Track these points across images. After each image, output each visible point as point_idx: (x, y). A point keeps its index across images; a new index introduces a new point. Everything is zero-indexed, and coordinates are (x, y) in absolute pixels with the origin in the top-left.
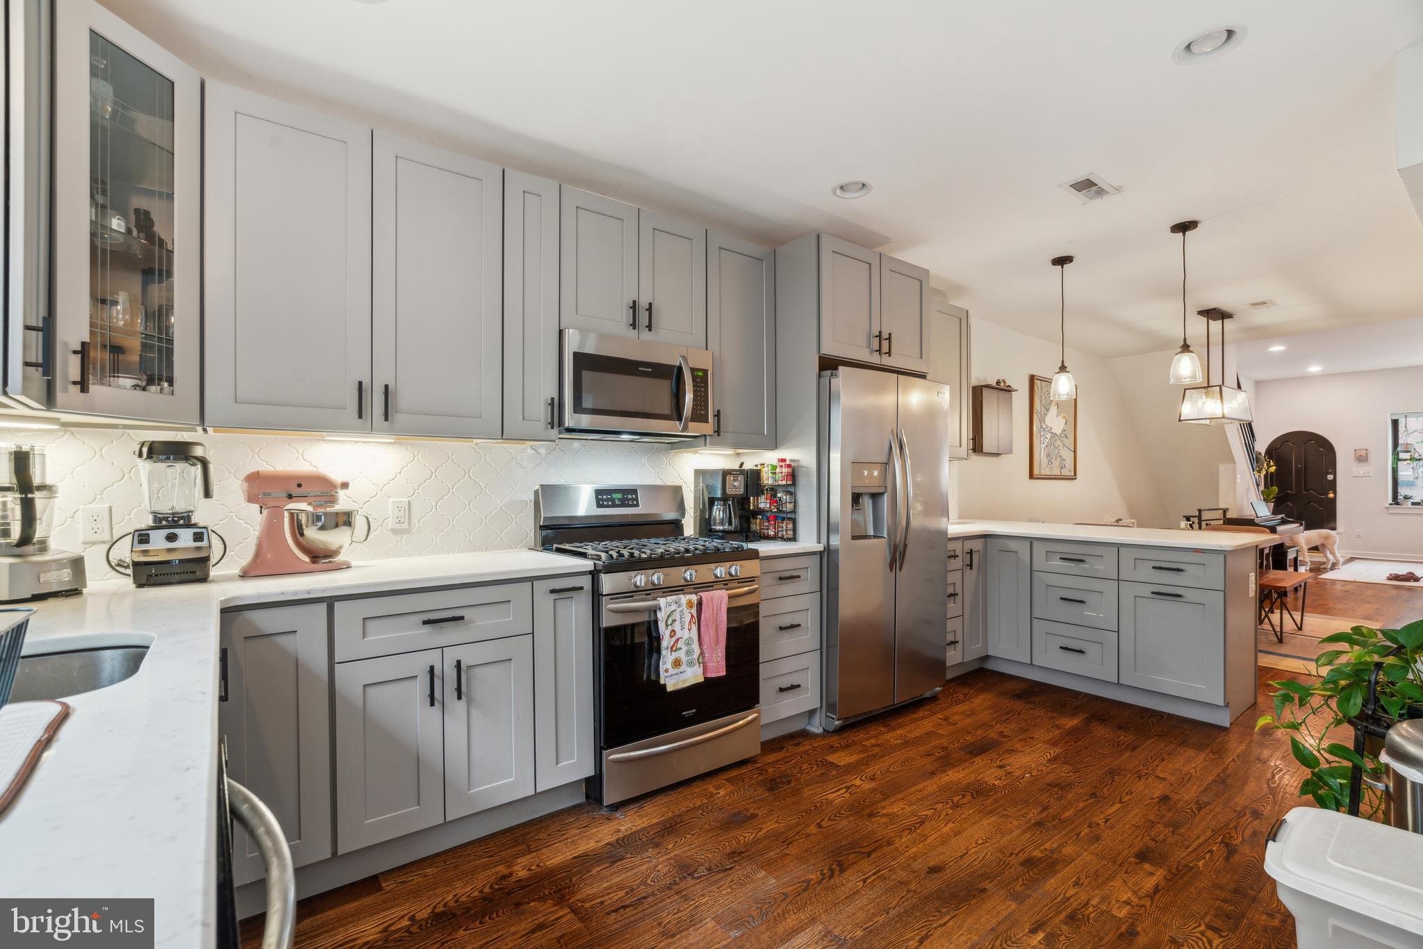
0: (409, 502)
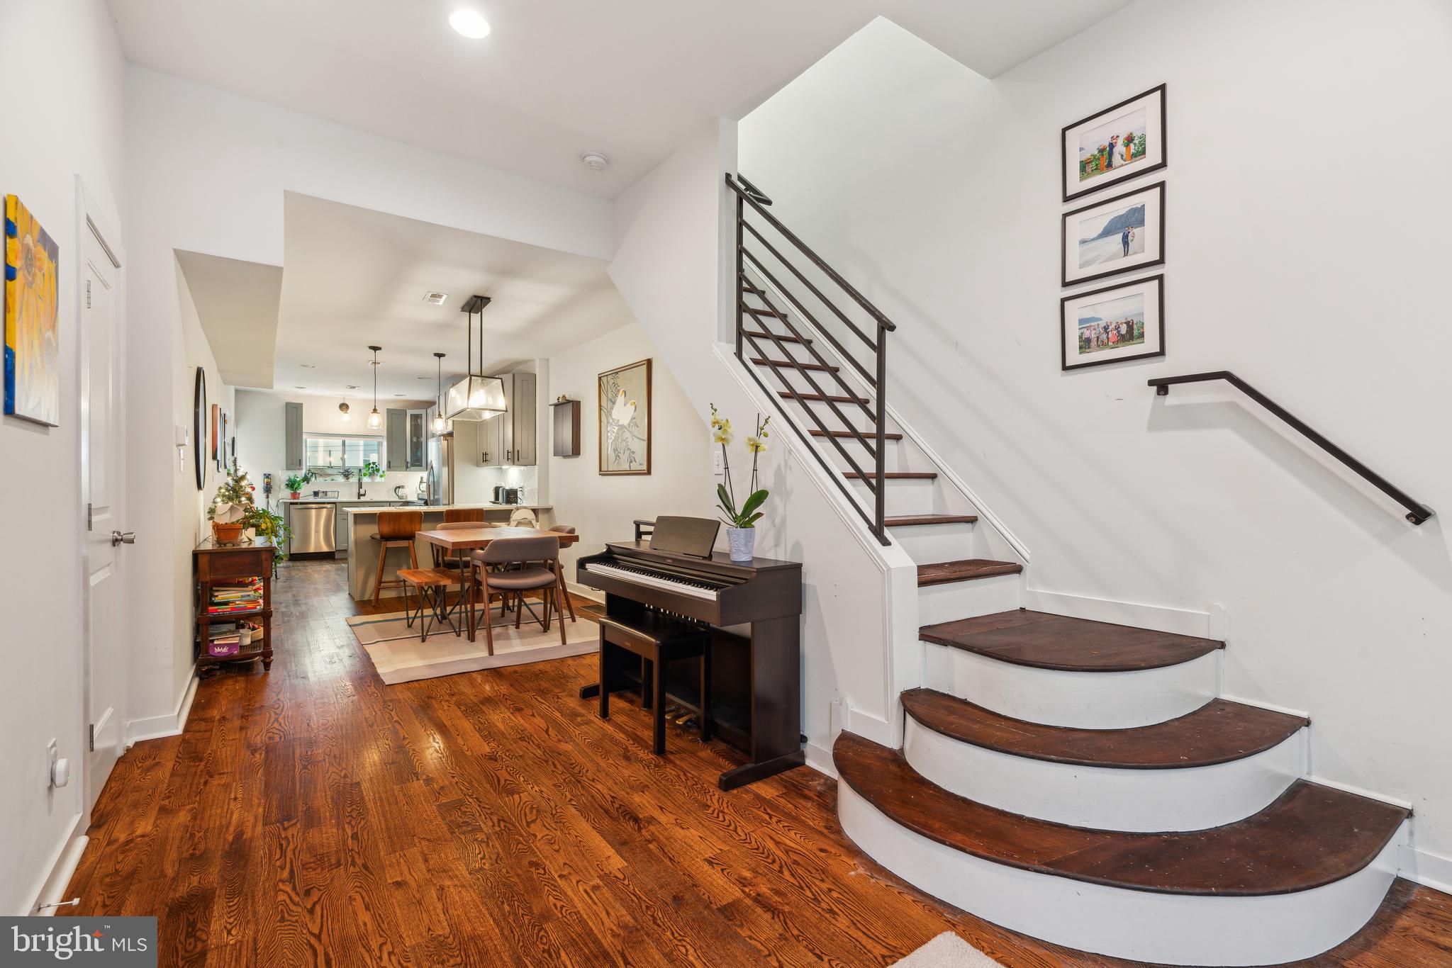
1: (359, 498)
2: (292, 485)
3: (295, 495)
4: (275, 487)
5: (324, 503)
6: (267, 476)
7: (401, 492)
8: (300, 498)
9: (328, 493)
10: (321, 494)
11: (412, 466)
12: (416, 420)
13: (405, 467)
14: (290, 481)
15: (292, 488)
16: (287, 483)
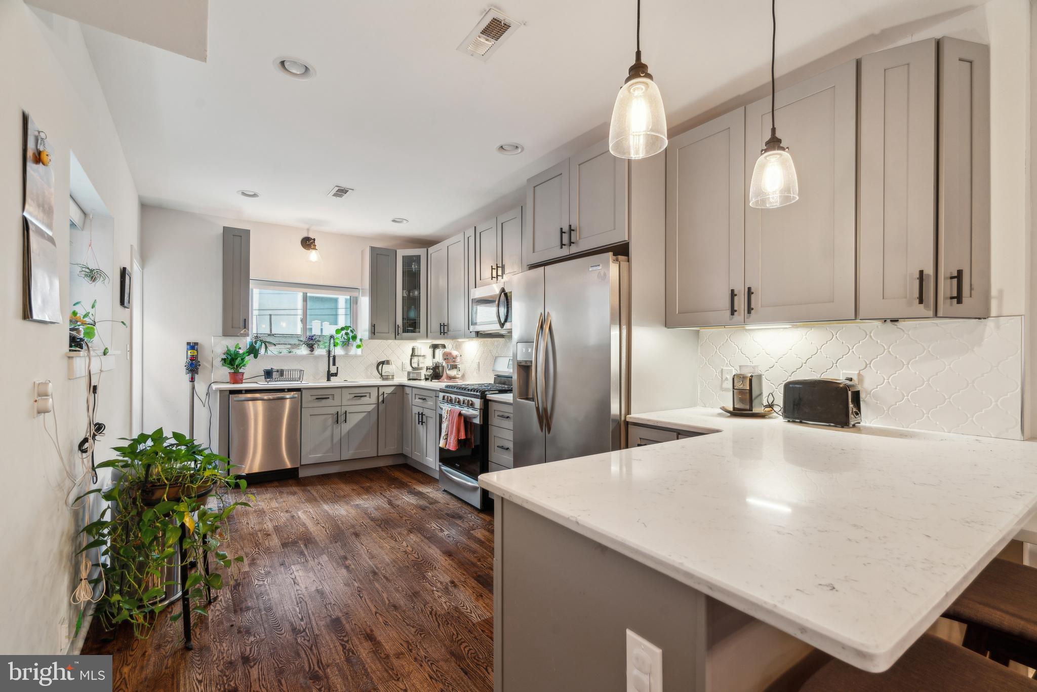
1: (329, 380)
2: (232, 360)
3: (236, 377)
4: (204, 363)
5: (282, 390)
6: (193, 346)
7: (386, 369)
8: (244, 381)
9: (285, 372)
10: (275, 375)
11: (403, 332)
12: (410, 265)
13: (394, 334)
14: (228, 354)
15: (232, 365)
16: (224, 357)
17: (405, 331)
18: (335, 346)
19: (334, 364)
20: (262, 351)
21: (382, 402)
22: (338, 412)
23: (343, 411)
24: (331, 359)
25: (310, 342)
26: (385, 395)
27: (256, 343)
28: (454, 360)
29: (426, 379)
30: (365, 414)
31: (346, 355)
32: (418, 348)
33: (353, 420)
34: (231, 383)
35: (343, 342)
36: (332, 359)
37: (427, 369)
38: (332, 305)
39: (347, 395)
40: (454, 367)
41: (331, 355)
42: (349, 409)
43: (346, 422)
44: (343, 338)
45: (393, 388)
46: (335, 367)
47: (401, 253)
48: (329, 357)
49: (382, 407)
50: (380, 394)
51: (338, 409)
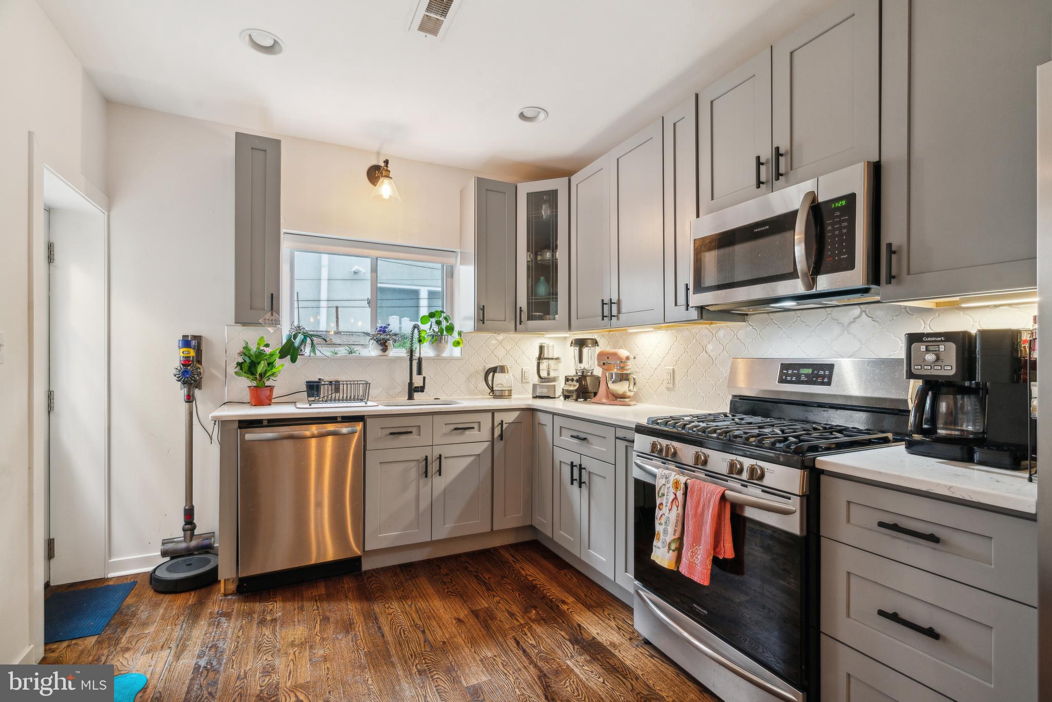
0: (673, 370)
1: (411, 397)
2: (252, 365)
3: (261, 396)
4: (212, 371)
5: (332, 419)
6: (191, 342)
7: (500, 380)
8: (273, 401)
9: (341, 386)
10: (324, 390)
11: (528, 319)
12: (539, 208)
13: (513, 322)
14: (245, 355)
15: (253, 374)
16: (241, 360)
17: (530, 318)
18: (420, 341)
19: (419, 373)
20: (307, 350)
21: (500, 436)
22: (427, 457)
23: (436, 454)
24: (415, 363)
25: (382, 337)
26: (505, 426)
27: (295, 336)
28: (622, 365)
29: (566, 397)
30: (472, 459)
31: (438, 359)
32: (548, 347)
33: (453, 469)
34: (252, 405)
35: (433, 336)
36: (417, 365)
37: (567, 380)
38: (411, 303)
39: (441, 426)
40: (623, 378)
41: (414, 357)
42: (446, 451)
43: (440, 475)
44: (431, 330)
45: (517, 414)
46: (421, 377)
47: (526, 188)
48: (411, 360)
49: (499, 445)
50: (496, 424)
51: (427, 452)
